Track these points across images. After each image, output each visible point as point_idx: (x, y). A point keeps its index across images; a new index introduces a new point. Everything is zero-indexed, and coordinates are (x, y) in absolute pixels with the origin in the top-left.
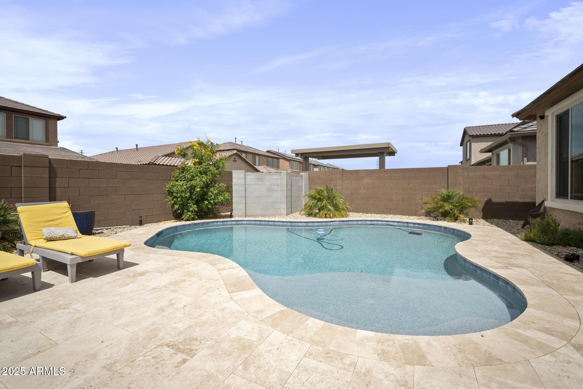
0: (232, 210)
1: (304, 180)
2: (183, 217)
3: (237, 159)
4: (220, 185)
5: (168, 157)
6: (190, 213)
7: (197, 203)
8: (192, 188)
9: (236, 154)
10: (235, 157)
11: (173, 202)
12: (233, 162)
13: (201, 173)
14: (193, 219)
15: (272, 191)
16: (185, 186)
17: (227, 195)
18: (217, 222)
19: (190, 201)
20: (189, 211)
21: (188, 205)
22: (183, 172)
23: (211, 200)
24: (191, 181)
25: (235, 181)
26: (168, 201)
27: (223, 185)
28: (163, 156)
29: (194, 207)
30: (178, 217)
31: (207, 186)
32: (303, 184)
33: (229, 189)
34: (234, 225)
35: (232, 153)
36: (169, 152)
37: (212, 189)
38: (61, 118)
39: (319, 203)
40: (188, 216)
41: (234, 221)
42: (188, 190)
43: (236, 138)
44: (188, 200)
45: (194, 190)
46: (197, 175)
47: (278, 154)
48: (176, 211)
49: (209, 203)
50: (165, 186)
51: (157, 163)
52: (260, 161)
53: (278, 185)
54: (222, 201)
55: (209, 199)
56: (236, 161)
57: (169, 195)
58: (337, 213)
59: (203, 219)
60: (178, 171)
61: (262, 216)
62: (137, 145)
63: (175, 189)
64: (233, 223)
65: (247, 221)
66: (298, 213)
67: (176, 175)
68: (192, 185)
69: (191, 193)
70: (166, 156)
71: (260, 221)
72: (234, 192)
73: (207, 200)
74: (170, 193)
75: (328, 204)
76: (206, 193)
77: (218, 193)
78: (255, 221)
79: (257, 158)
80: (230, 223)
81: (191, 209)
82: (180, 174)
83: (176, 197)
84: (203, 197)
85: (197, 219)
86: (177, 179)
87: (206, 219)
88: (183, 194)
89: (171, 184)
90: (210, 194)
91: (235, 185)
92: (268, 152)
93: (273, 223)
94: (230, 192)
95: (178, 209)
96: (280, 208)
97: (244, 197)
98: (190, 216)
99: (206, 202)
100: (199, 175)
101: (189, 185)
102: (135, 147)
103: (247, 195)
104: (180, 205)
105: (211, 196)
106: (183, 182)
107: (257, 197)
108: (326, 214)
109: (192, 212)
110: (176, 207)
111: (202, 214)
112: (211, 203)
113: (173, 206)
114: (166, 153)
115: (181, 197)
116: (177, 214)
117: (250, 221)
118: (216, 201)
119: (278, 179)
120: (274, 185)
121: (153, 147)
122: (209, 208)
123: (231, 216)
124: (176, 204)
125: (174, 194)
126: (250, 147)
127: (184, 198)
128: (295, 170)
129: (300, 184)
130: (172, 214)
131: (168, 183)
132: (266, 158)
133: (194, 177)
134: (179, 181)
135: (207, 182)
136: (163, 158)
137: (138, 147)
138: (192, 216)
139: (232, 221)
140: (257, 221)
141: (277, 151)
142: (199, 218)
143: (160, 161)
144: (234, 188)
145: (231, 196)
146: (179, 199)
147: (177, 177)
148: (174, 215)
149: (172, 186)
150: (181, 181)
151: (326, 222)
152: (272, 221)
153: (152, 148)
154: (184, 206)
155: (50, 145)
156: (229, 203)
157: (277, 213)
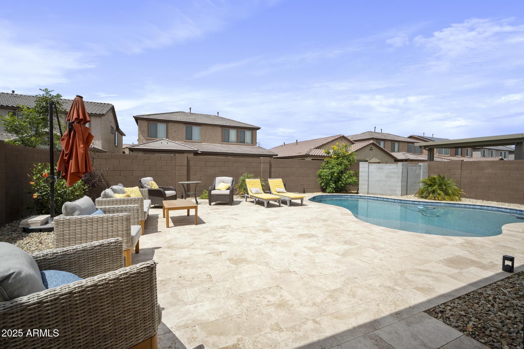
0: (359, 189)
1: (422, 169)
2: (327, 190)
3: (374, 148)
4: (350, 172)
5: (317, 149)
6: (331, 189)
7: (335, 182)
8: (333, 173)
9: (373, 144)
10: (371, 146)
11: (321, 181)
12: (369, 151)
13: (338, 164)
14: (333, 193)
15: (390, 177)
16: (328, 173)
17: (354, 178)
18: (347, 195)
19: (331, 182)
20: (330, 187)
21: (330, 184)
22: (327, 164)
23: (343, 181)
24: (332, 169)
25: (361, 169)
26: (318, 181)
27: (352, 172)
28: (314, 149)
29: (333, 185)
30: (324, 190)
31: (341, 172)
32: (422, 172)
33: (357, 175)
34: (359, 198)
35: (368, 143)
36: (319, 145)
37: (344, 175)
38: (258, 129)
39: (430, 188)
40: (330, 190)
41: (359, 196)
42: (330, 175)
43: (375, 127)
44: (330, 180)
45: (334, 175)
46: (335, 166)
47: (423, 139)
48: (322, 187)
49: (342, 183)
50: (317, 172)
51: (311, 154)
52: (400, 147)
53: (395, 173)
54: (351, 182)
55: (342, 180)
56: (372, 150)
57: (319, 177)
58: (446, 197)
59: (339, 193)
60: (324, 163)
61: (380, 194)
62: (297, 141)
63: (322, 174)
64: (358, 197)
65: (368, 197)
66: (413, 195)
67: (323, 165)
68: (332, 172)
69: (332, 177)
70: (316, 148)
71: (377, 197)
72: (360, 177)
73: (341, 181)
74: (320, 176)
75: (438, 189)
76: (341, 177)
77: (349, 177)
78: (374, 197)
79: (396, 144)
80: (356, 197)
81: (331, 186)
82: (326, 165)
83: (323, 179)
84: (338, 179)
85: (335, 193)
86: (324, 168)
87: (341, 193)
88: (327, 177)
89: (321, 171)
90: (343, 177)
91: (361, 172)
92: (411, 137)
93: (387, 199)
94: (357, 177)
95: (324, 186)
96: (396, 190)
97: (367, 180)
98: (331, 190)
99: (340, 182)
100: (336, 166)
101: (330, 171)
102: (296, 142)
103: (370, 179)
104: (325, 183)
105: (344, 179)
106: (327, 170)
107: (377, 181)
108: (435, 197)
109: (332, 188)
110: (323, 184)
111: (338, 190)
112: (343, 183)
113: (321, 184)
114: (316, 147)
115: (326, 179)
116: (323, 188)
117: (370, 197)
118: (347, 182)
119: (395, 168)
120: (392, 173)
121: (308, 141)
122: (342, 186)
123: (357, 193)
124: (323, 183)
125: (322, 177)
126: (390, 134)
127: (327, 179)
128: (444, 154)
129: (418, 172)
130: (320, 189)
131: (318, 170)
132: (407, 144)
133: (334, 167)
134: (325, 169)
135: (342, 170)
136: (314, 150)
137: (298, 141)
138: (332, 190)
139: (357, 196)
140: (375, 197)
141: (422, 135)
142: (336, 192)
143: (312, 152)
144: (360, 174)
145: (358, 179)
146: (325, 180)
147: (324, 166)
148: (321, 189)
149: (321, 172)
150: (326, 169)
151: (432, 202)
152: (386, 198)
153: (306, 142)
154: (327, 184)
155: (253, 145)
156: (356, 184)
157: (393, 194)
